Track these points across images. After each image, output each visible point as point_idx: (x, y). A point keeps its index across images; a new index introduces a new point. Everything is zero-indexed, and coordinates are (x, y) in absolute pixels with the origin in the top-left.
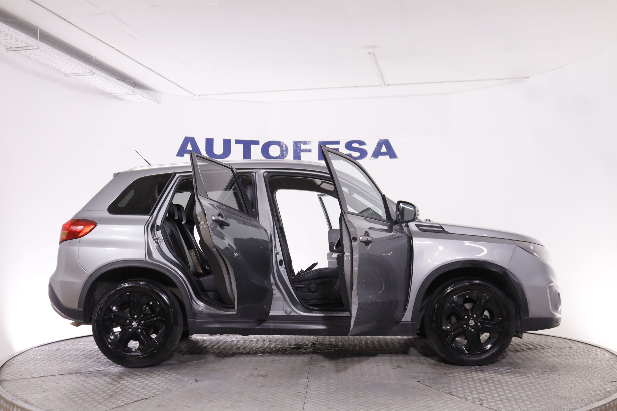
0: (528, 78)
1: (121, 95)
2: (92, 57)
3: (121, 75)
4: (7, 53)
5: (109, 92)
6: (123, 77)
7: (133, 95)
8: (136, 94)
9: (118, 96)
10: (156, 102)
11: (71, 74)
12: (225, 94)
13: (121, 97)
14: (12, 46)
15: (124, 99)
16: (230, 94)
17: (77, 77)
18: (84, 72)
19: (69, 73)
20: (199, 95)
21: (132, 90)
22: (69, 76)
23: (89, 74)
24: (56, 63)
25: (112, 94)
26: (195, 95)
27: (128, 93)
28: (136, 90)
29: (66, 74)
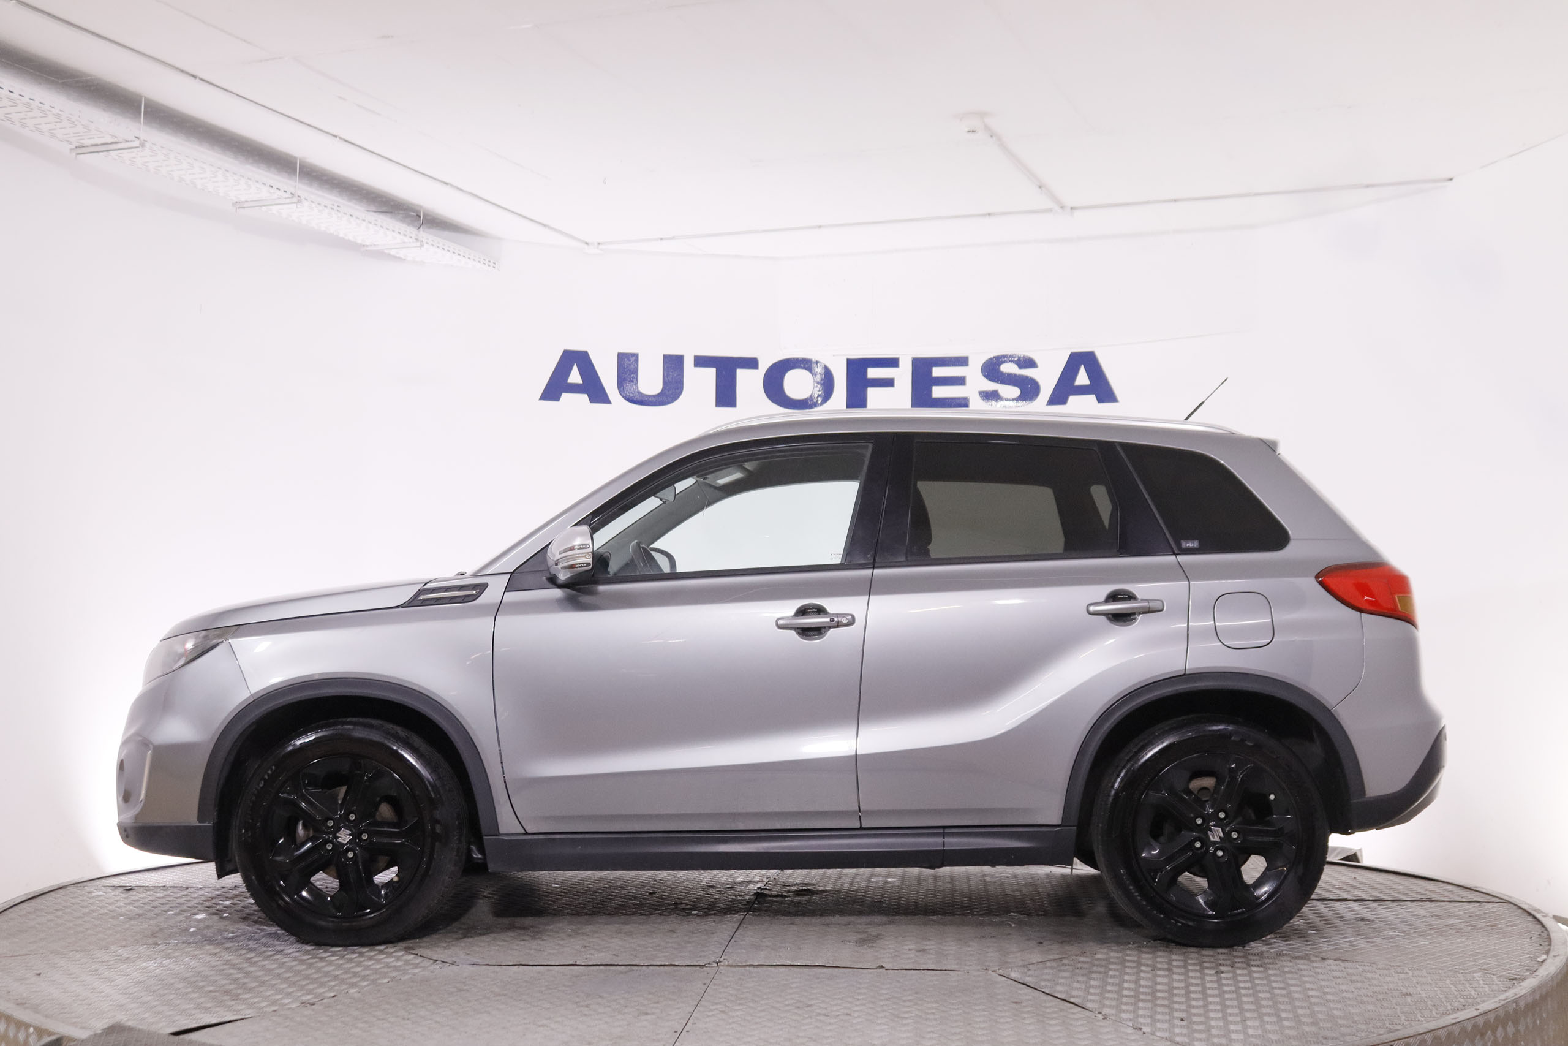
0: (1451, 179)
1: (391, 249)
2: (296, 158)
3: (384, 199)
4: (76, 159)
5: (359, 241)
6: (392, 203)
7: (418, 247)
8: (426, 245)
9: (386, 251)
10: (487, 263)
11: (247, 201)
12: (661, 239)
13: (393, 252)
15: (402, 257)
16: (673, 238)
17: (264, 208)
18: (275, 196)
19: (243, 199)
20: (599, 244)
21: (413, 236)
22: (244, 207)
23: (288, 201)
24: (202, 179)
25: (367, 246)
26: (587, 243)
27: (404, 243)
28: (425, 235)
29: (237, 202)
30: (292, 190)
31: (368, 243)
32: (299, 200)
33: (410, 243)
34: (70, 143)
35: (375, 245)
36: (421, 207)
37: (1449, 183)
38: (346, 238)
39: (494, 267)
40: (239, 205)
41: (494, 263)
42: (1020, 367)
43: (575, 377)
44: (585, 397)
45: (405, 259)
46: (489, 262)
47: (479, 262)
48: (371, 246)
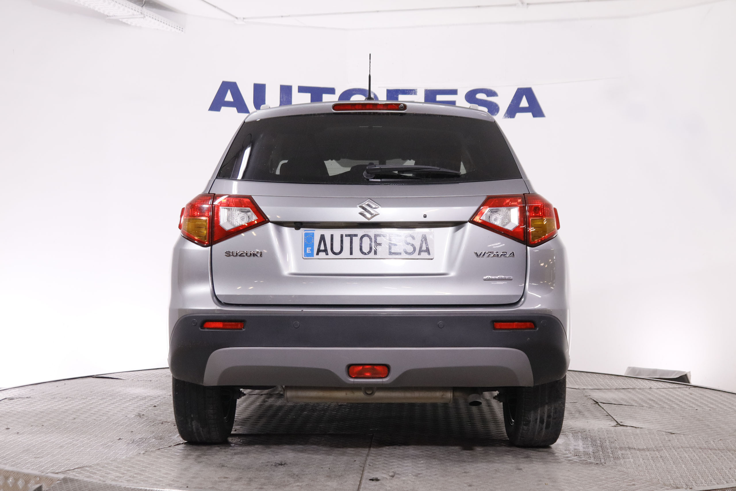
1: (124, 18)
5: (106, 13)
7: (142, 18)
8: (146, 17)
9: (121, 20)
12: (282, 17)
13: (124, 21)
15: (130, 23)
16: (289, 16)
20: (244, 18)
21: (140, 11)
25: (110, 16)
26: (237, 18)
27: (133, 15)
28: (145, 11)
31: (111, 14)
33: (137, 15)
35: (115, 16)
38: (99, 11)
39: (182, 31)
41: (182, 29)
42: (488, 96)
43: (229, 97)
44: (235, 109)
45: (130, 25)
46: (180, 27)
47: (174, 28)
48: (112, 16)
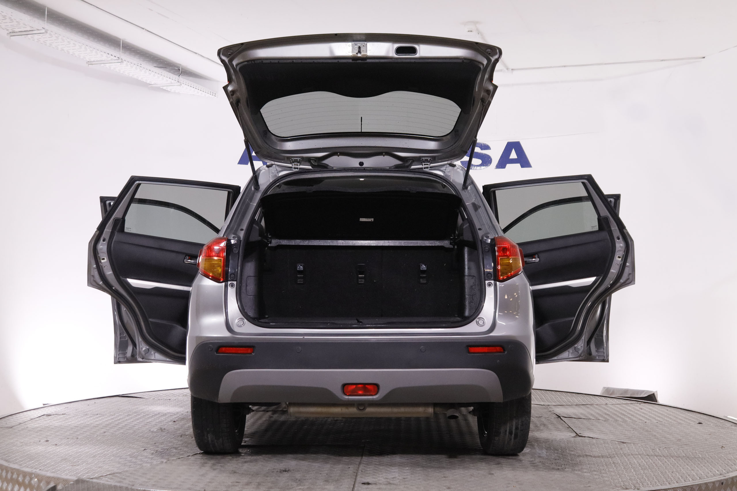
0: (704, 58)
1: (163, 86)
2: (120, 39)
3: (162, 61)
4: (10, 37)
5: (148, 82)
6: (165, 63)
7: (179, 85)
8: (182, 85)
9: (161, 87)
10: (212, 94)
11: (94, 61)
13: (164, 88)
14: (14, 30)
15: (169, 90)
17: (102, 65)
18: (110, 59)
19: (92, 60)
21: (176, 80)
22: (92, 64)
23: (116, 61)
24: (73, 49)
25: (152, 84)
27: (172, 83)
28: (182, 79)
29: (88, 62)
30: (118, 55)
32: (121, 61)
33: (174, 83)
34: (7, 30)
35: (156, 84)
36: (180, 64)
37: (703, 59)
38: (143, 80)
40: (89, 63)
41: (215, 94)
45: (170, 91)
48: (154, 84)
